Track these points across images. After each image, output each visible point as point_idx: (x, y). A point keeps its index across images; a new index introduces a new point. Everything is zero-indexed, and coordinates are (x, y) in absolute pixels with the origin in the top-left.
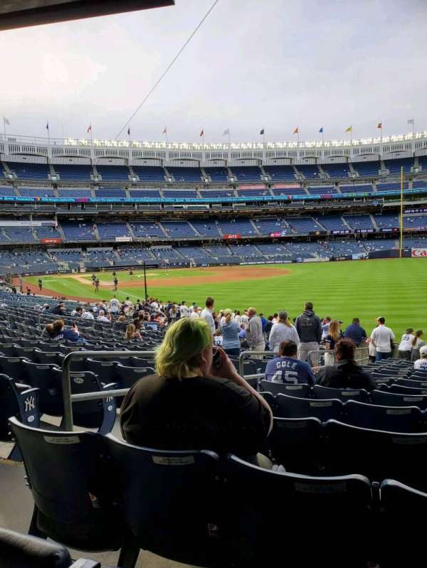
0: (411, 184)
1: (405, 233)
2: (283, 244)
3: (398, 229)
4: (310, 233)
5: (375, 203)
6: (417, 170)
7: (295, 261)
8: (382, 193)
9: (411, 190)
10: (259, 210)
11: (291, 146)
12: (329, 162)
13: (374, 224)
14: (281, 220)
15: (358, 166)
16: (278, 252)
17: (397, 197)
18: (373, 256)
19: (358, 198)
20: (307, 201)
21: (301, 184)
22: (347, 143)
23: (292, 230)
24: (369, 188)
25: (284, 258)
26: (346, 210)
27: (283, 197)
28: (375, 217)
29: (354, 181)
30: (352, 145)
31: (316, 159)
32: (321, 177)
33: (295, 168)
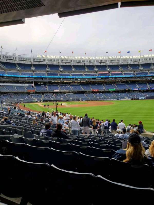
2: (114, 93)
4: (124, 89)
5: (149, 79)
7: (118, 100)
10: (106, 81)
11: (118, 58)
12: (132, 63)
13: (148, 87)
14: (114, 85)
15: (143, 65)
16: (112, 96)
18: (147, 98)
19: (142, 77)
20: (123, 77)
21: (121, 71)
22: (139, 57)
23: (118, 88)
24: (147, 73)
25: (114, 98)
26: (138, 81)
27: (114, 76)
28: (149, 84)
29: (141, 70)
30: (141, 58)
31: (127, 62)
32: (129, 69)
33: (119, 66)
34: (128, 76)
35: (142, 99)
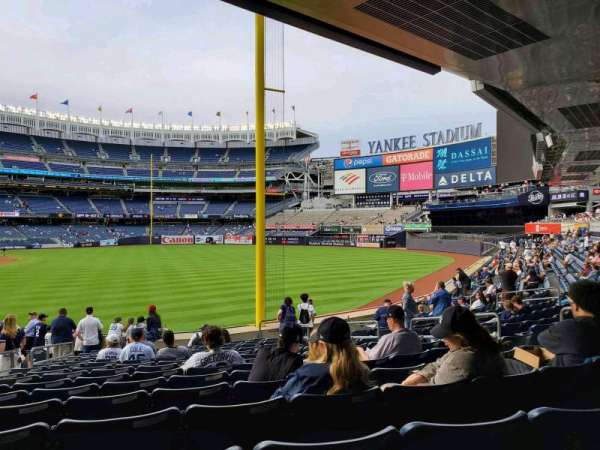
0: (160, 173)
1: (155, 220)
2: (15, 226)
3: (149, 216)
4: (52, 215)
5: (126, 188)
6: (166, 160)
7: (30, 247)
8: (131, 178)
9: (161, 178)
11: (27, 112)
12: (75, 138)
13: (125, 209)
14: (13, 197)
15: (107, 147)
16: (8, 235)
17: (147, 184)
18: (122, 242)
19: (108, 181)
20: (47, 177)
21: (41, 157)
22: (96, 122)
23: (28, 210)
24: (120, 172)
25: (15, 243)
26: (94, 192)
27: (15, 170)
28: (125, 202)
29: (103, 162)
30: (102, 125)
31: (60, 132)
32: (66, 153)
33: (32, 139)
34: (63, 175)
35: (108, 246)
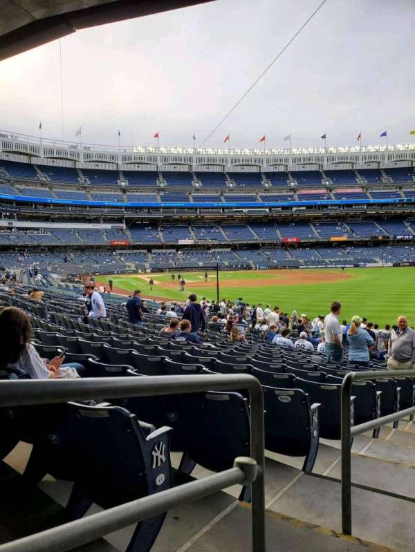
2: (344, 248)
4: (373, 237)
7: (357, 266)
11: (353, 150)
12: (392, 166)
14: (342, 224)
16: (338, 256)
20: (369, 205)
21: (363, 187)
22: (412, 147)
23: (354, 235)
25: (346, 262)
26: (410, 215)
31: (379, 163)
32: (384, 181)
33: (356, 172)
34: (383, 201)
